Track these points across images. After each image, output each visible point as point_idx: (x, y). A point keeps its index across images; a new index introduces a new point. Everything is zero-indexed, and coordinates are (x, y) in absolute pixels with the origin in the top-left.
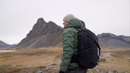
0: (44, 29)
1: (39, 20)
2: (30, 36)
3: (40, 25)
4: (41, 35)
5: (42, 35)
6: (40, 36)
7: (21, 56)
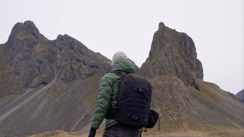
0: (37, 65)
1: (18, 28)
3: (20, 49)
4: (27, 86)
5: (31, 90)
6: (22, 92)
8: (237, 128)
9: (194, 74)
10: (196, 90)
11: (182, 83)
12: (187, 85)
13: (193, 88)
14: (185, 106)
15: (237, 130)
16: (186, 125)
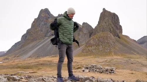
1: (42, 11)
2: (27, 38)
3: (43, 20)
4: (46, 36)
5: (47, 38)
6: (44, 38)
7: (9, 69)
9: (118, 31)
10: (119, 39)
11: (112, 36)
12: (115, 36)
13: (117, 38)
14: (113, 45)
15: (136, 56)
16: (113, 54)
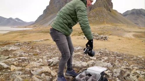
0: (62, 4)
2: (47, 12)
8: (120, 23)
9: (110, 7)
10: (110, 12)
11: (106, 10)
12: (107, 10)
13: (109, 12)
14: (106, 17)
15: (120, 24)
16: (105, 23)
